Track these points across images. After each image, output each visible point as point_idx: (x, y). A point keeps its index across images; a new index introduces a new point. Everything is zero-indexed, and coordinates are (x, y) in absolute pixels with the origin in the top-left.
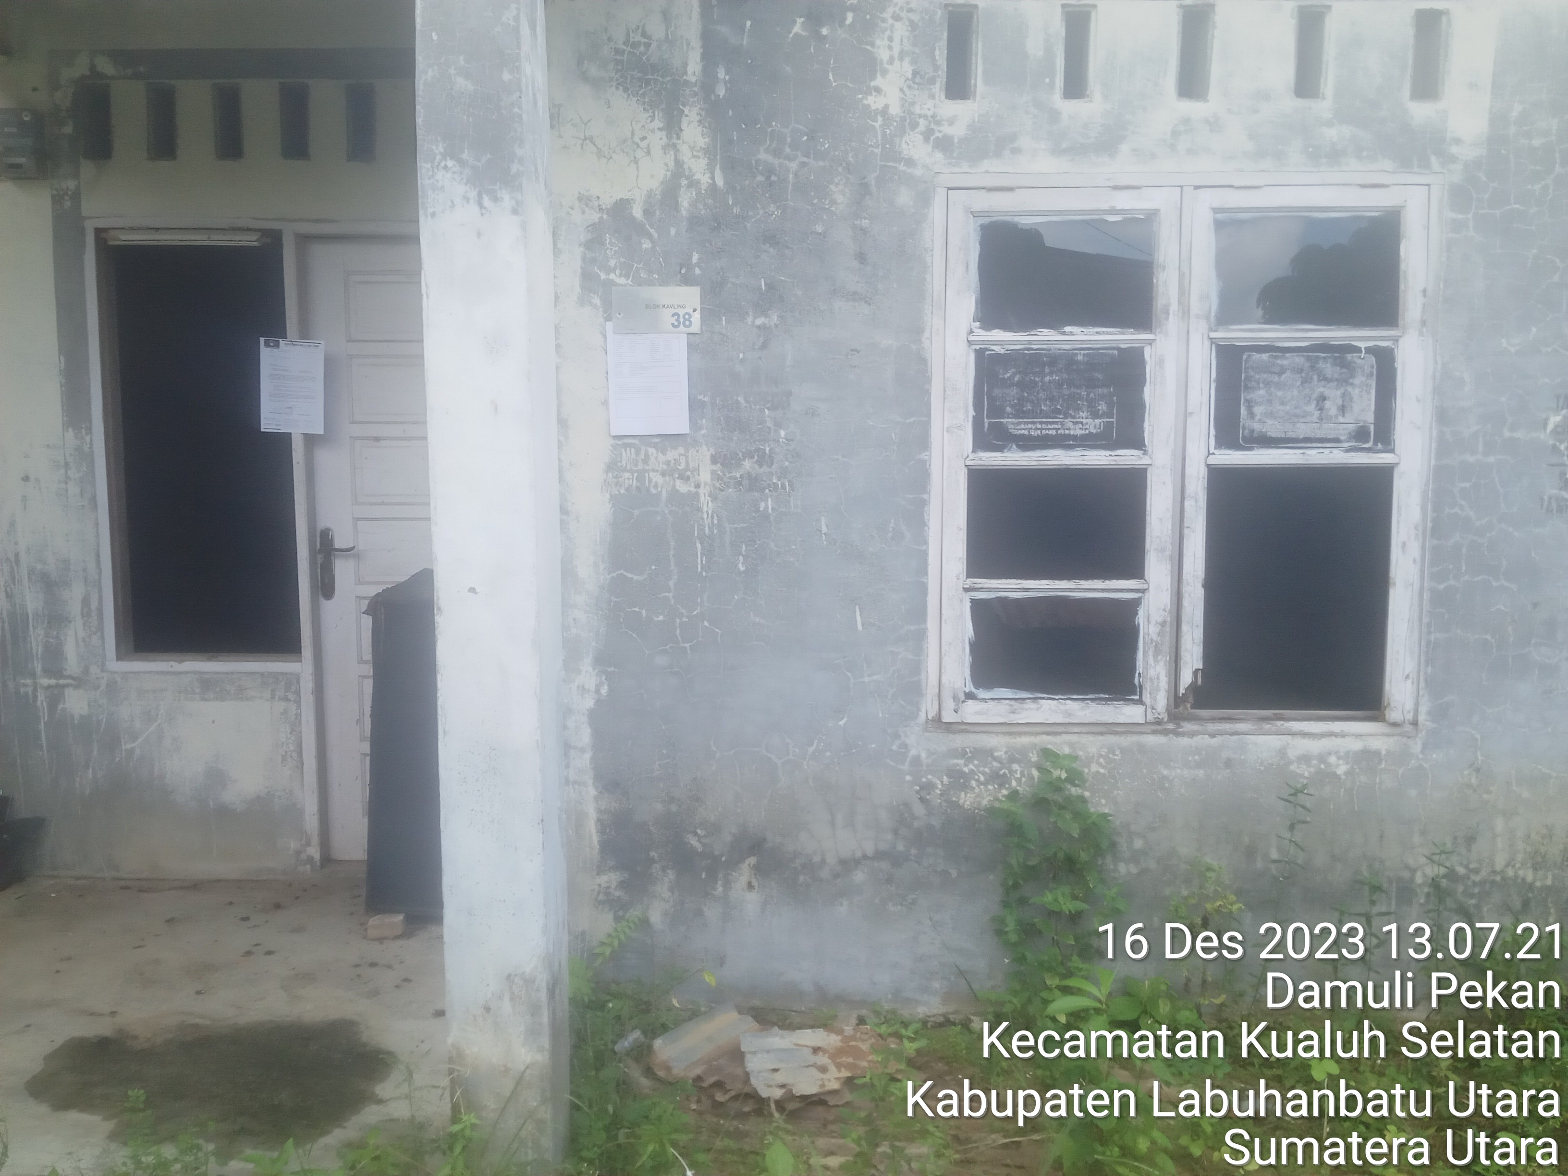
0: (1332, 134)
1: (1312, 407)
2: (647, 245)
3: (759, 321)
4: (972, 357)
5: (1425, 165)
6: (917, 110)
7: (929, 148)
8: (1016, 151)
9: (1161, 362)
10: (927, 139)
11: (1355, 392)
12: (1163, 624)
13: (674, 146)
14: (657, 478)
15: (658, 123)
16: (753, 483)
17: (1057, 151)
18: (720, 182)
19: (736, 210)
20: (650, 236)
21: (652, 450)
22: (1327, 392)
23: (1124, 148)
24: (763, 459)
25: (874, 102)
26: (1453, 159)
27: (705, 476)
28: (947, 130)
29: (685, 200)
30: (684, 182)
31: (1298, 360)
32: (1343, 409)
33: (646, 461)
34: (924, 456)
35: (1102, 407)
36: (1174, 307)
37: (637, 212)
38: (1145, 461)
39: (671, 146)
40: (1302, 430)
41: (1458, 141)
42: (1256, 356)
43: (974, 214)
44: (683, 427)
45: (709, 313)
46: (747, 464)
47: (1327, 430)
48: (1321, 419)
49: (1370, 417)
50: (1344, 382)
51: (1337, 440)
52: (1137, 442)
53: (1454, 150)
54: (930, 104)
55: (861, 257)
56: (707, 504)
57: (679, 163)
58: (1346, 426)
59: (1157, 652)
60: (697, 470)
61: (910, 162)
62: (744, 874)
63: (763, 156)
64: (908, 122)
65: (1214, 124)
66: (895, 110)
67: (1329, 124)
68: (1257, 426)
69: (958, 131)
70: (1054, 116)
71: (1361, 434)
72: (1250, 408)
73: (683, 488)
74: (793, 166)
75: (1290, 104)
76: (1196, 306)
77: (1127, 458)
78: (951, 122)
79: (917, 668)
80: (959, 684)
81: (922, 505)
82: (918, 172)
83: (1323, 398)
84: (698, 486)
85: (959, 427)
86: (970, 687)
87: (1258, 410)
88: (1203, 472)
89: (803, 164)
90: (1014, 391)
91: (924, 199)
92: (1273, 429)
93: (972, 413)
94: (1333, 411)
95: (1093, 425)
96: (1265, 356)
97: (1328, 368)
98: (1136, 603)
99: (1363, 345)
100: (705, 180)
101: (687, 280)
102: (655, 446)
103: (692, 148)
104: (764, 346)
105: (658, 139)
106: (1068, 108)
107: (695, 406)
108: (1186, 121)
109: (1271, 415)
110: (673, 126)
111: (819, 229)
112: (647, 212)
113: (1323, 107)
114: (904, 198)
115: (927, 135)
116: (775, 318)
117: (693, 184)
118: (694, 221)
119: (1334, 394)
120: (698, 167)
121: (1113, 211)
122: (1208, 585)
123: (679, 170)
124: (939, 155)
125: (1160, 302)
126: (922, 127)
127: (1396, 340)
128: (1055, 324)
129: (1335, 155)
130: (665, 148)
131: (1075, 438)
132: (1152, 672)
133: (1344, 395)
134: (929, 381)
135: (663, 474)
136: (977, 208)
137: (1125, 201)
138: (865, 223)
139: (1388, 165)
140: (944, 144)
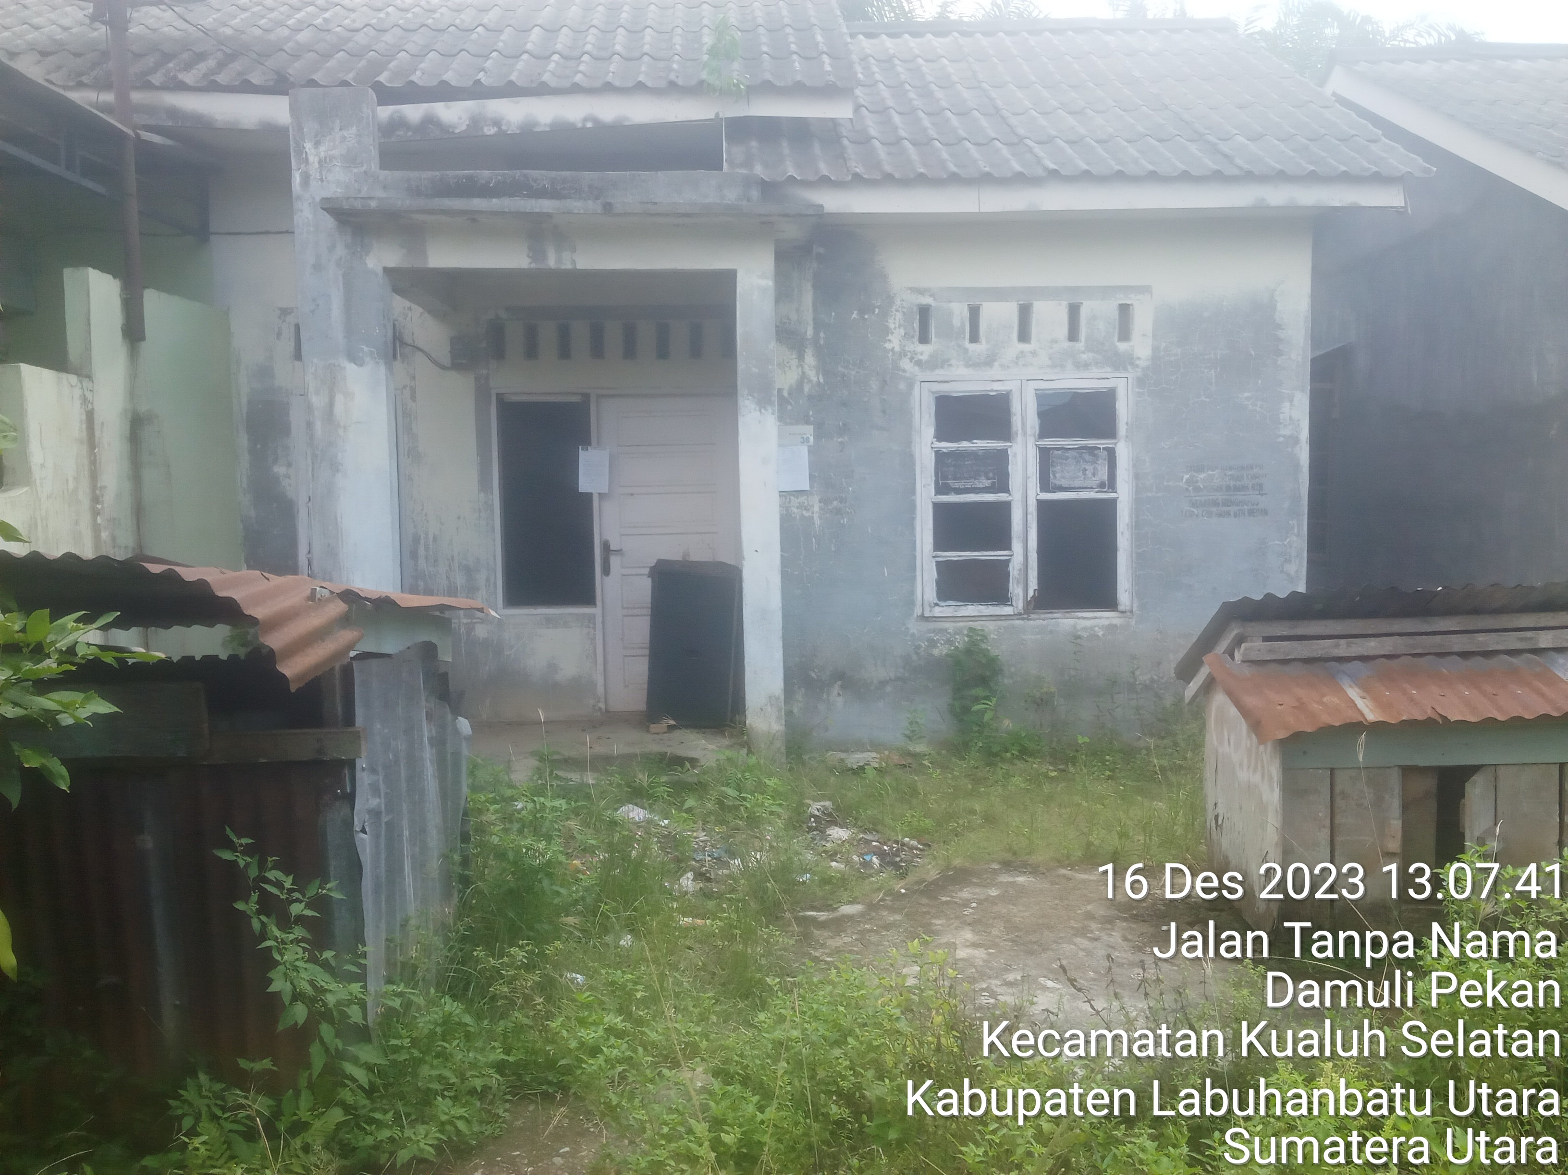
0: (1084, 357)
1: (1080, 474)
2: (789, 407)
3: (839, 440)
4: (933, 454)
5: (1125, 369)
6: (907, 349)
7: (912, 364)
8: (950, 365)
9: (1015, 455)
10: (911, 361)
11: (1099, 468)
12: (1020, 570)
13: (801, 366)
14: (795, 510)
15: (794, 356)
16: (838, 511)
17: (967, 365)
18: (821, 380)
19: (829, 392)
20: (791, 404)
21: (792, 498)
22: (1087, 467)
23: (996, 364)
24: (842, 500)
25: (888, 346)
26: (1137, 366)
27: (816, 508)
28: (921, 357)
29: (806, 388)
30: (806, 381)
31: (1074, 453)
32: (1094, 475)
33: (790, 502)
34: (913, 498)
35: (991, 475)
36: (1020, 432)
37: (785, 394)
38: (1010, 498)
39: (800, 365)
40: (1077, 483)
41: (1139, 358)
42: (1056, 452)
43: (933, 393)
44: (807, 488)
45: (817, 437)
46: (835, 503)
47: (1088, 483)
48: (1084, 479)
49: (1106, 478)
50: (1094, 462)
51: (1092, 488)
52: (1005, 489)
53: (1138, 362)
54: (912, 346)
55: (884, 412)
56: (817, 521)
57: (803, 373)
58: (1094, 481)
59: (1018, 582)
60: (813, 506)
61: (904, 371)
62: (836, 689)
63: (840, 369)
64: (903, 354)
65: (1034, 354)
66: (897, 349)
67: (1083, 353)
68: (1058, 483)
69: (924, 358)
70: (966, 351)
71: (1102, 485)
72: (1054, 475)
73: (806, 514)
74: (853, 373)
75: (1067, 344)
76: (1029, 431)
77: (1002, 497)
78: (922, 354)
79: (912, 592)
80: (931, 599)
81: (913, 519)
82: (908, 375)
83: (1085, 470)
84: (813, 513)
85: (929, 485)
86: (936, 601)
87: (1058, 475)
88: (1035, 502)
89: (858, 372)
90: (952, 469)
91: (911, 386)
92: (1064, 483)
93: (934, 478)
94: (1090, 475)
95: (987, 483)
96: (1060, 452)
97: (1087, 457)
98: (1008, 561)
99: (1101, 446)
100: (815, 379)
101: (807, 423)
102: (794, 496)
103: (809, 366)
104: (841, 451)
105: (794, 362)
106: (972, 347)
107: (812, 477)
108: (1022, 352)
109: (1063, 477)
110: (801, 357)
111: (865, 399)
112: (789, 394)
113: (1080, 345)
114: (902, 386)
115: (911, 359)
116: (846, 438)
117: (810, 381)
118: (810, 397)
119: (1090, 468)
120: (812, 374)
121: (992, 391)
122: (1038, 552)
123: (803, 377)
124: (917, 368)
125: (1014, 429)
126: (909, 355)
127: (1115, 444)
128: (969, 439)
129: (1086, 366)
130: (797, 367)
131: (979, 488)
132: (1016, 592)
133: (1094, 469)
134: (914, 465)
135: (798, 508)
136: (934, 390)
137: (998, 387)
138: (885, 397)
139: (1109, 369)
140: (919, 363)
